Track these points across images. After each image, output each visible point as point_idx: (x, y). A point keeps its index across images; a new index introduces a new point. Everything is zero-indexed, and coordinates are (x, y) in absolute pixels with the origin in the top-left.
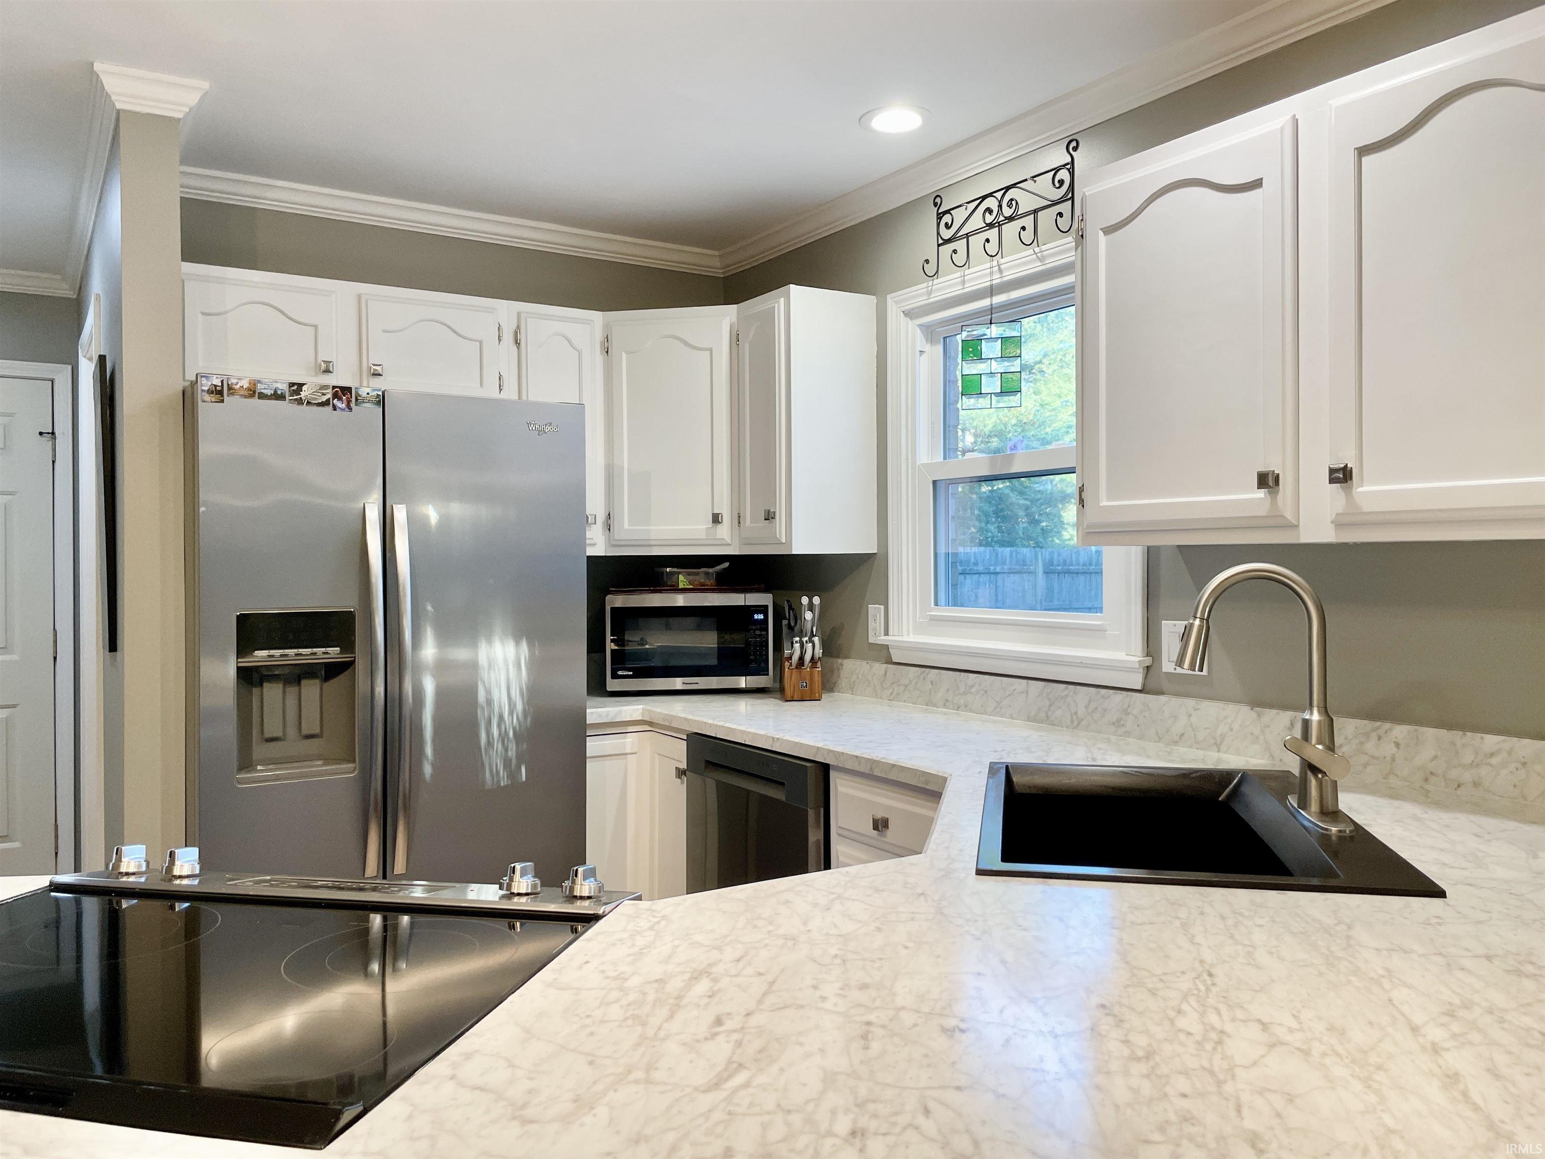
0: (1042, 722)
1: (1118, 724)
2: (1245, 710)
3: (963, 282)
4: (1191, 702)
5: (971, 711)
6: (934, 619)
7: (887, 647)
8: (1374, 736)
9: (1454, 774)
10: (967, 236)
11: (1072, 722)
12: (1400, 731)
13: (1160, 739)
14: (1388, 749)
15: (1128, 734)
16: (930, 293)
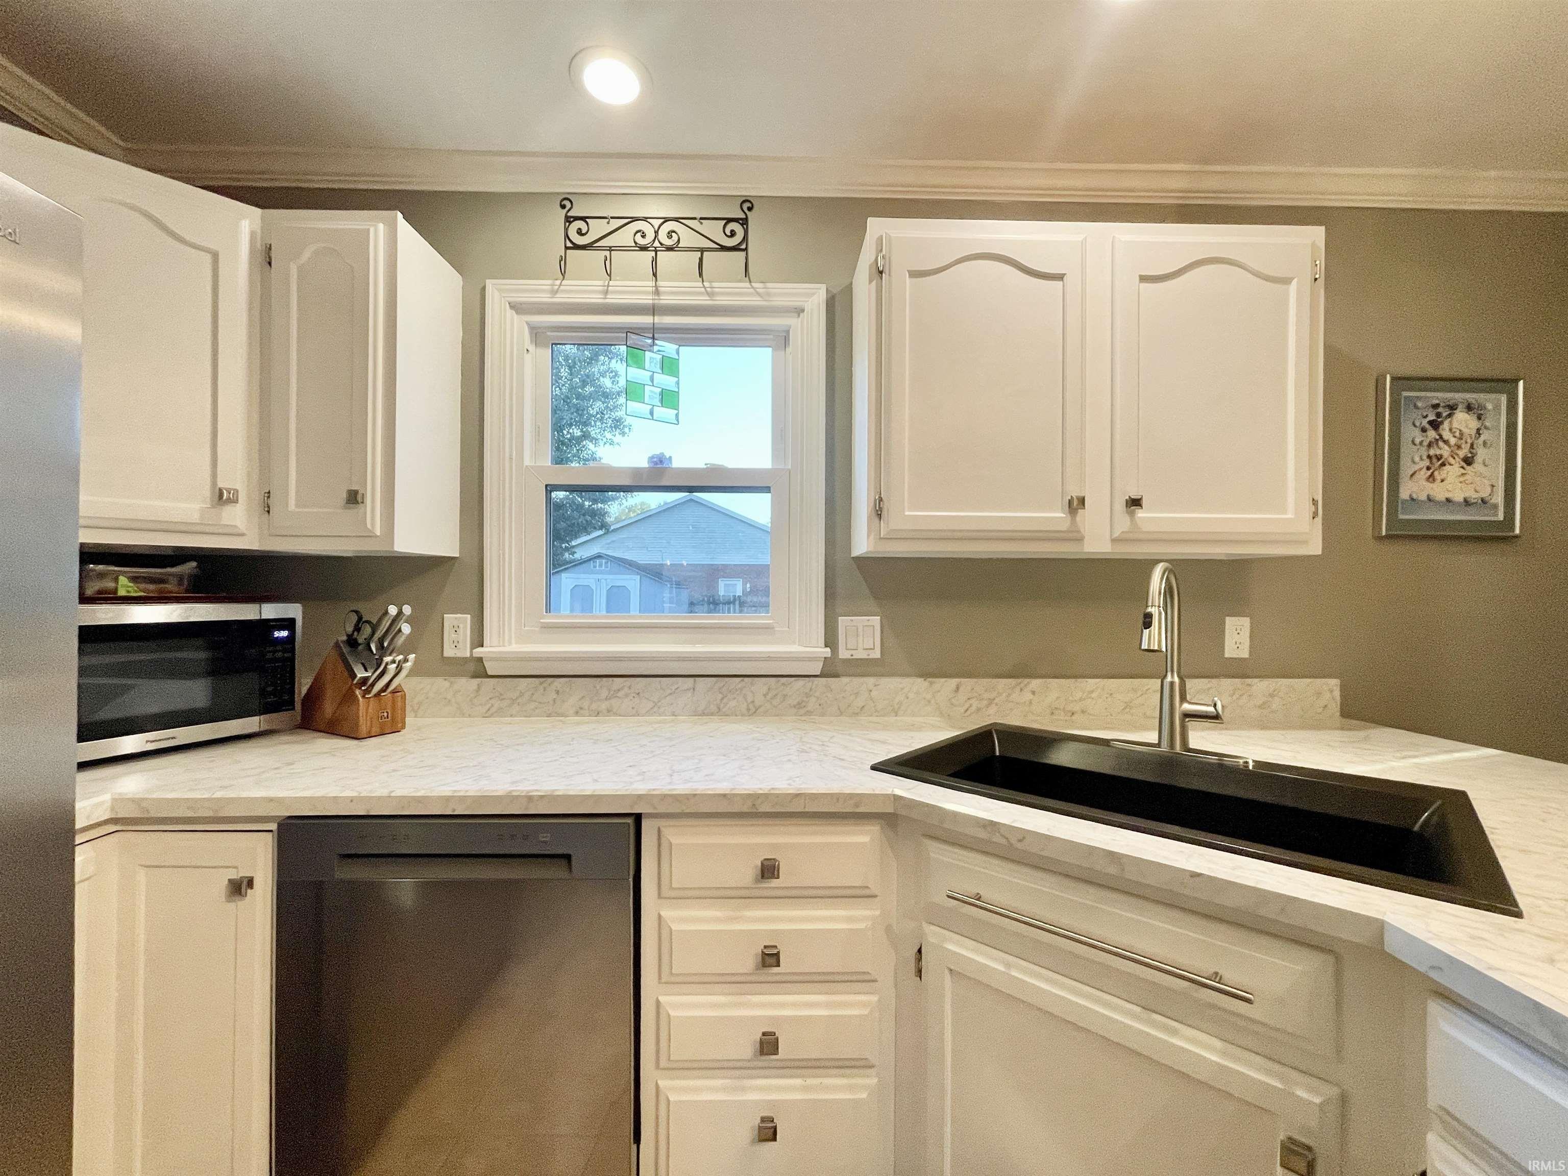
0: (712, 714)
1: (799, 705)
2: (920, 680)
3: (606, 292)
4: (871, 681)
5: (616, 714)
6: (547, 627)
7: (480, 660)
8: (1018, 689)
9: (1069, 708)
10: (610, 249)
11: (748, 710)
12: (1035, 683)
13: (841, 714)
14: (1028, 696)
15: (809, 713)
16: (554, 292)
